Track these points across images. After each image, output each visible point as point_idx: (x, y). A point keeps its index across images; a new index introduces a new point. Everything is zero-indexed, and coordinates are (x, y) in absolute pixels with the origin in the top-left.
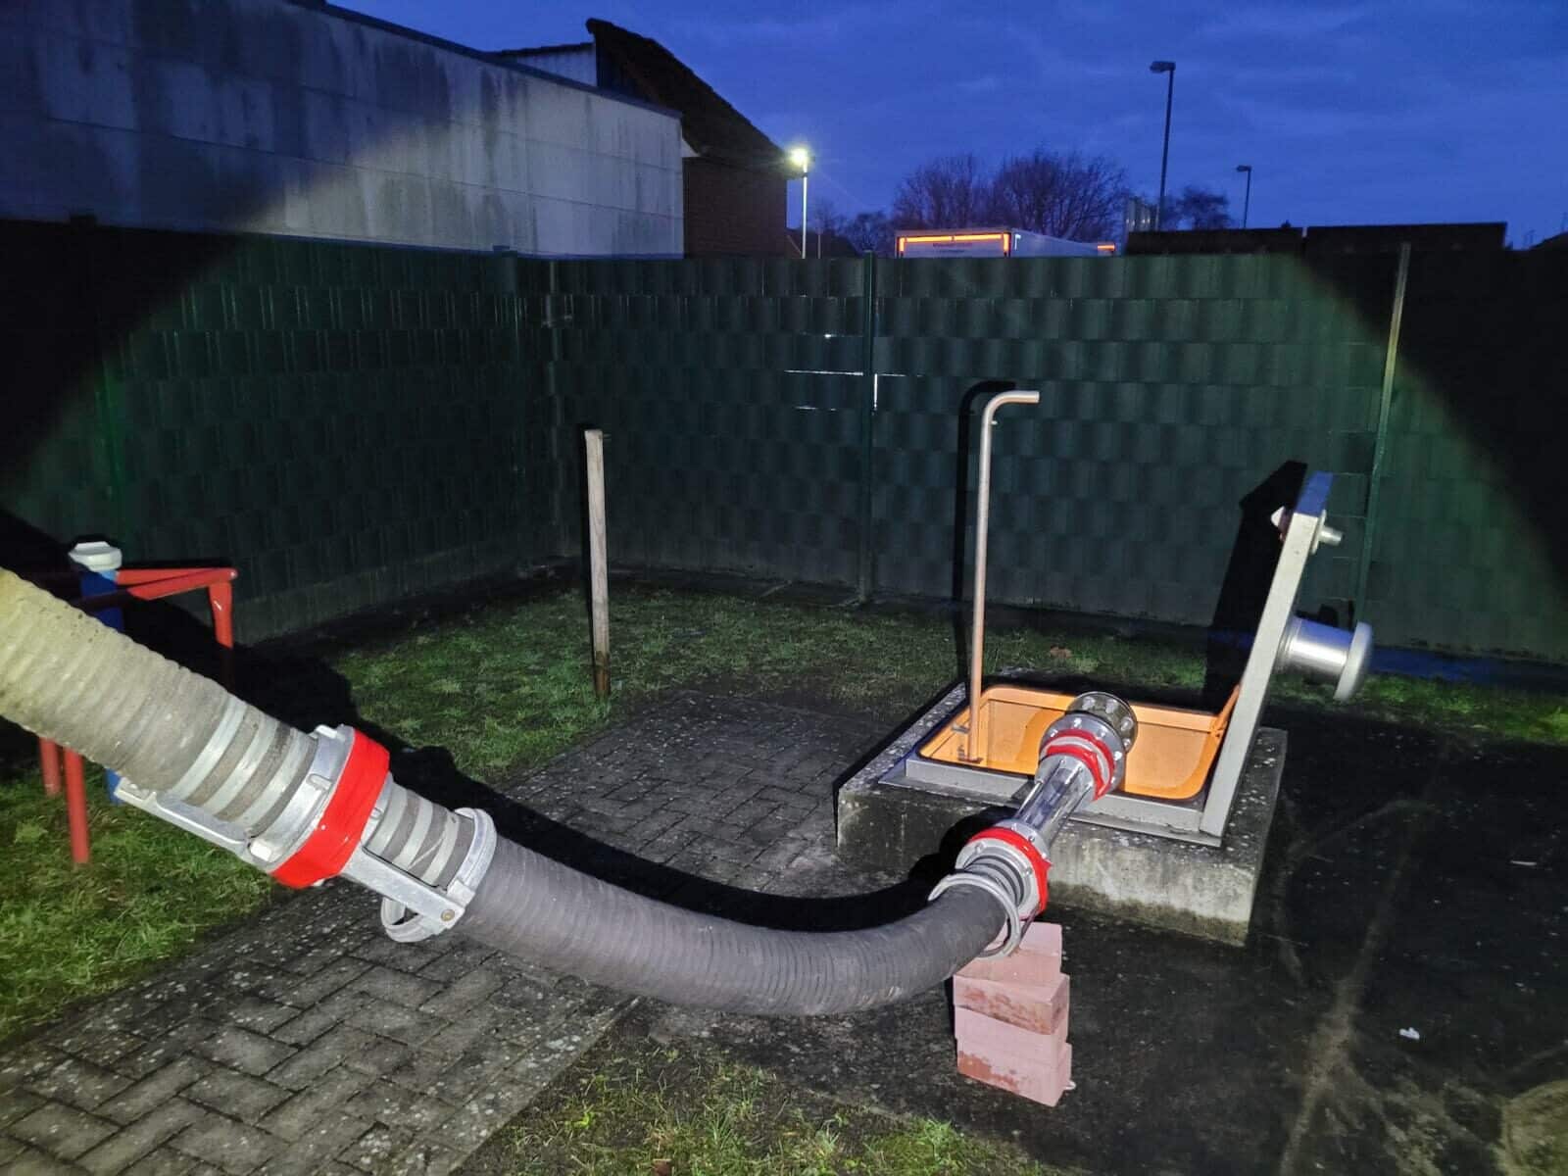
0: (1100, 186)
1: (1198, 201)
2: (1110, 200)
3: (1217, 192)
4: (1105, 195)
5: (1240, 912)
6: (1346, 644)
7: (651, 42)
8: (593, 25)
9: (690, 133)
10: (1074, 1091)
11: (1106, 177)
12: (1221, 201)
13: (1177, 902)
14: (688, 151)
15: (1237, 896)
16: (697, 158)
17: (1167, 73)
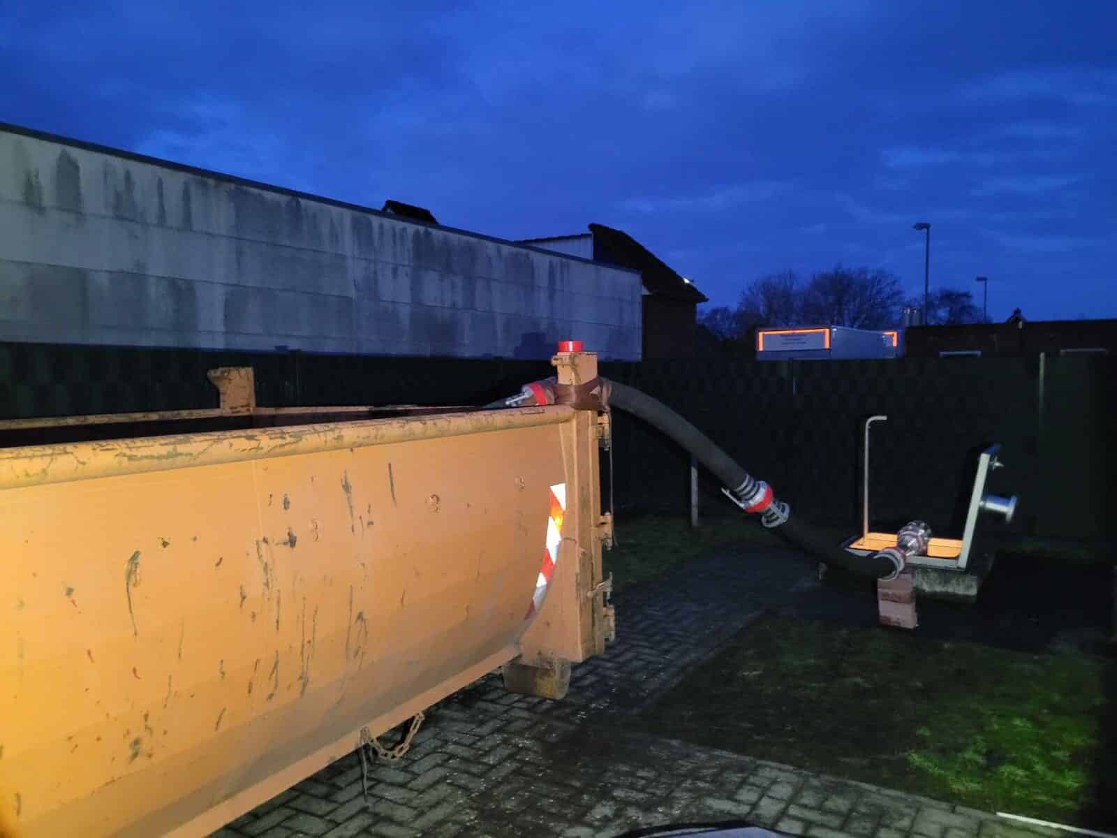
0: (881, 289)
1: (949, 297)
2: (888, 298)
3: (963, 290)
4: (884, 295)
5: (973, 592)
6: (1007, 504)
7: (621, 233)
8: (592, 227)
9: (646, 282)
10: (918, 627)
11: (885, 284)
12: (967, 295)
13: (950, 590)
14: (645, 292)
15: (971, 586)
16: (649, 296)
17: (925, 230)
